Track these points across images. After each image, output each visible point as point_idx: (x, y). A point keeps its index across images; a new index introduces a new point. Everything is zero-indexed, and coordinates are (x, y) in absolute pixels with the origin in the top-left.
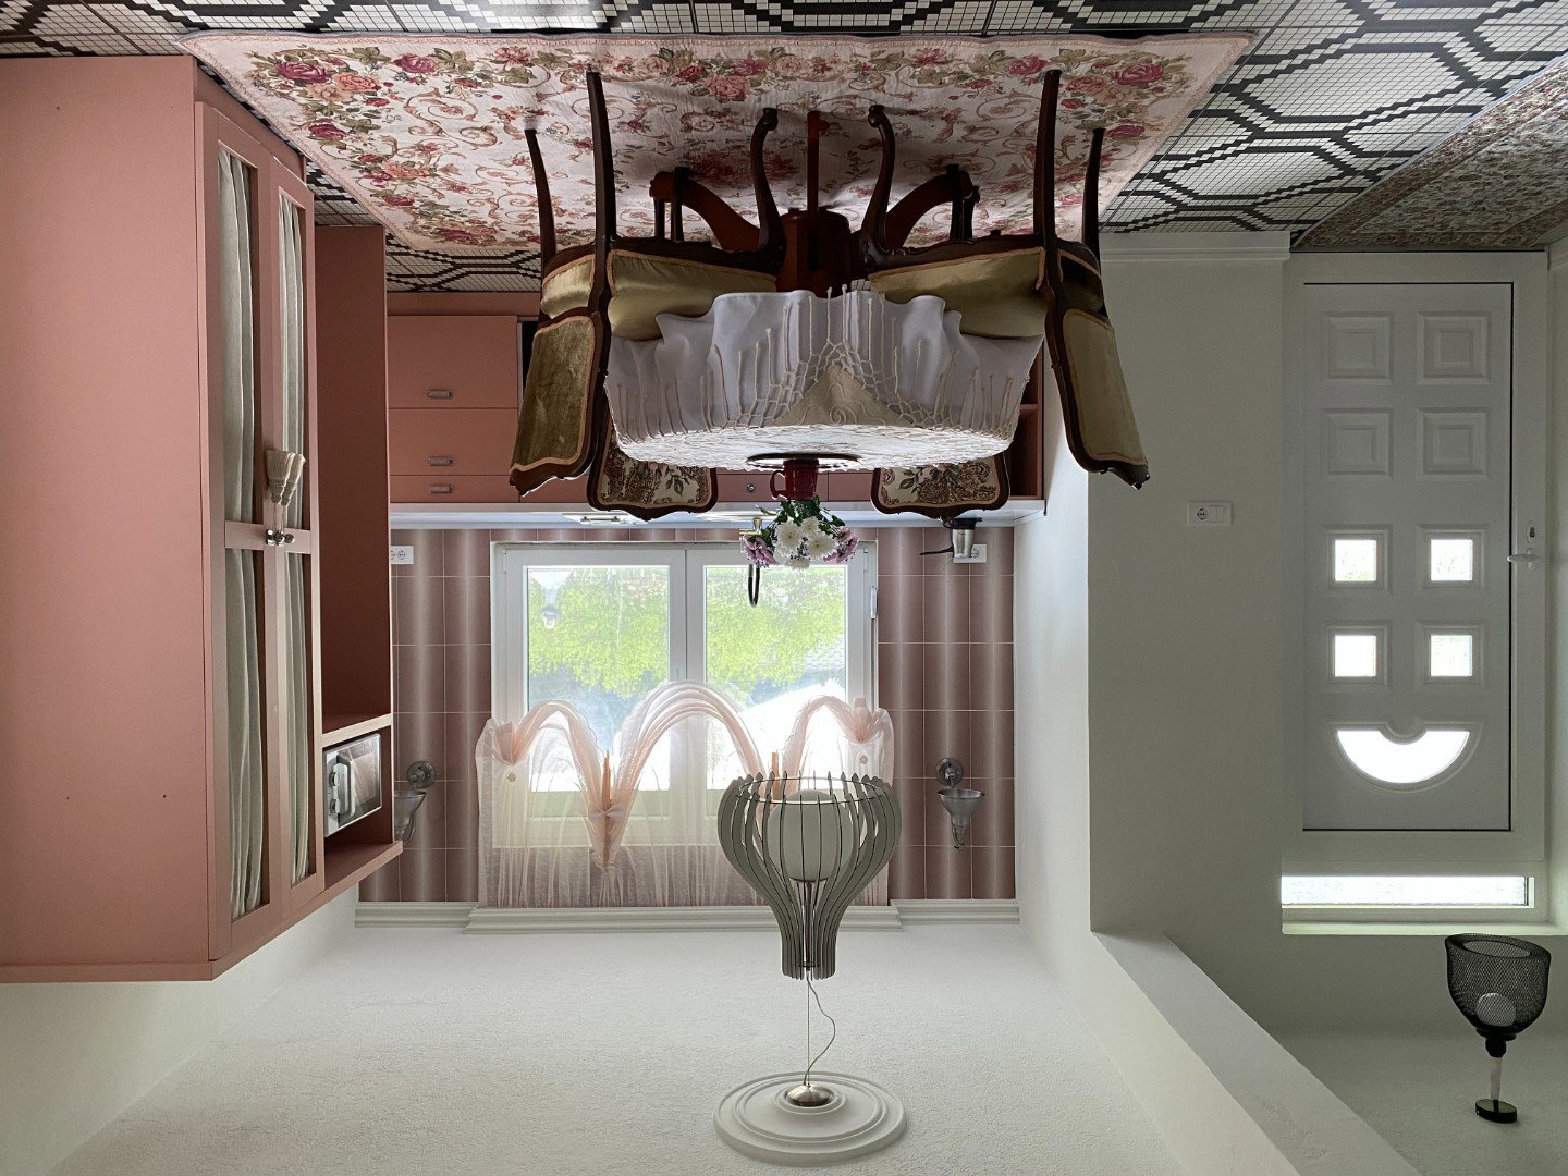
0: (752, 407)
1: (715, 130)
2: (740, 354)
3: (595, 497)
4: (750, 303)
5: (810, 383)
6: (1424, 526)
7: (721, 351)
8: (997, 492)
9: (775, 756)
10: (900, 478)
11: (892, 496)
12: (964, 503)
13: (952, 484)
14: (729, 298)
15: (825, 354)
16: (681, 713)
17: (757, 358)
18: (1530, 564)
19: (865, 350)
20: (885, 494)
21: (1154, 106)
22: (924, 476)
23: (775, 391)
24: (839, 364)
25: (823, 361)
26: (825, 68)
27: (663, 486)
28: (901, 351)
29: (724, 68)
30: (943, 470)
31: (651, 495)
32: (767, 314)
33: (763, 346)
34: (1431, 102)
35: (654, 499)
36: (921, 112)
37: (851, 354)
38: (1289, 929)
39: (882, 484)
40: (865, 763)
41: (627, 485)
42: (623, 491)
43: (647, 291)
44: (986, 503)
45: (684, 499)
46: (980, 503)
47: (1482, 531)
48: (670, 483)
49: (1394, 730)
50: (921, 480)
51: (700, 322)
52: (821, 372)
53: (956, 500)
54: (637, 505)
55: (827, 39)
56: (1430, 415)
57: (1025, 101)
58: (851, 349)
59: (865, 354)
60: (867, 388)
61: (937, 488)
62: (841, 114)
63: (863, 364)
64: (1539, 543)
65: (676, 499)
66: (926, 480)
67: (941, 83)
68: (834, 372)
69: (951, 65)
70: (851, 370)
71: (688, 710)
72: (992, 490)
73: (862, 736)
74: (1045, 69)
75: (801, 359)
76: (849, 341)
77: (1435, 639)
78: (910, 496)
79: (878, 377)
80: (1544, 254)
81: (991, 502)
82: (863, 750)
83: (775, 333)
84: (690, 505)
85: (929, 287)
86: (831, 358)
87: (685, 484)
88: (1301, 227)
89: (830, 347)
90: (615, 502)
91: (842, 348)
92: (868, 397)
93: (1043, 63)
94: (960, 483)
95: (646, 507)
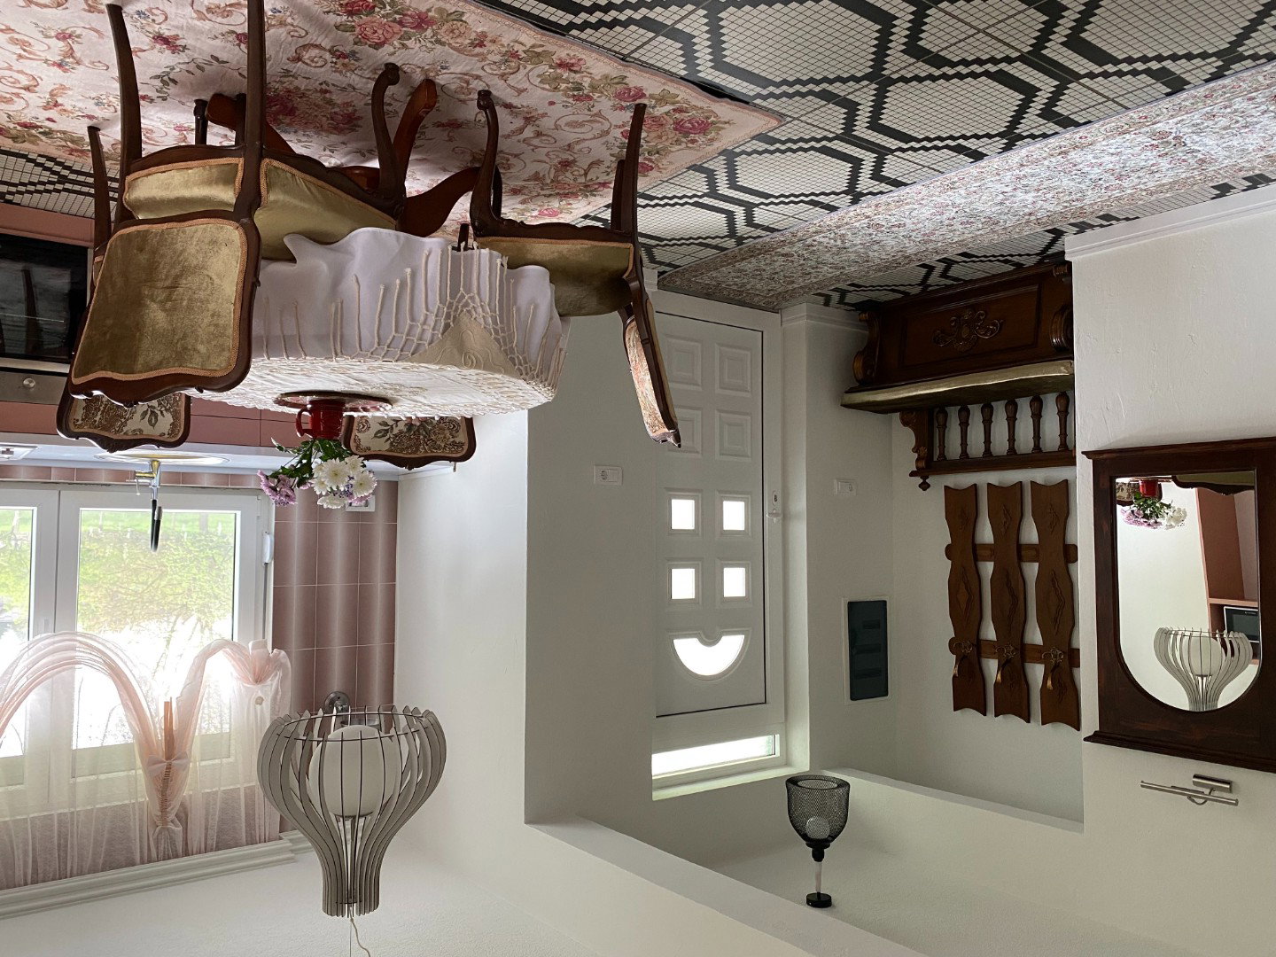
0: (389, 341)
1: (323, 69)
2: (382, 287)
3: (67, 425)
4: (395, 242)
5: (447, 326)
6: (720, 492)
7: (360, 279)
8: (466, 447)
9: (168, 705)
10: (375, 428)
11: (364, 444)
12: (434, 454)
13: (425, 437)
14: (374, 232)
15: (459, 302)
16: (53, 669)
17: (396, 295)
18: (775, 519)
19: (493, 305)
20: (358, 441)
21: (677, 153)
22: (398, 428)
23: (411, 327)
24: (469, 312)
25: (457, 308)
26: (481, 45)
27: (137, 416)
28: (518, 310)
29: (396, 12)
30: (418, 424)
31: (124, 424)
32: (406, 254)
33: (403, 284)
34: (822, 199)
35: (125, 429)
36: (516, 107)
37: (482, 306)
38: (658, 795)
39: (355, 432)
40: (261, 704)
41: (103, 412)
42: (97, 419)
43: (296, 207)
44: (454, 455)
45: (154, 432)
46: (448, 455)
47: (749, 496)
48: (145, 413)
49: (706, 637)
50: (396, 431)
51: (331, 249)
52: (455, 317)
53: (426, 452)
54: (106, 434)
55: (508, 19)
56: (722, 414)
57: (599, 122)
58: (481, 301)
59: (493, 308)
60: (495, 338)
61: (410, 439)
62: (449, 89)
63: (492, 316)
64: (779, 504)
65: (148, 431)
66: (401, 432)
67: (556, 88)
68: (465, 319)
69: (578, 75)
70: (482, 321)
71: (64, 665)
72: (462, 445)
73: (259, 679)
74: (638, 101)
75: (441, 303)
76: (479, 294)
77: (726, 570)
78: (382, 446)
79: (503, 331)
80: (778, 316)
81: (459, 455)
82: (258, 691)
83: (413, 275)
84: (161, 439)
85: (538, 258)
86: (462, 307)
87: (160, 417)
88: (667, 269)
89: (463, 296)
90: (86, 429)
91: (472, 298)
92: (495, 346)
93: (643, 95)
94: (433, 437)
95: (115, 437)
